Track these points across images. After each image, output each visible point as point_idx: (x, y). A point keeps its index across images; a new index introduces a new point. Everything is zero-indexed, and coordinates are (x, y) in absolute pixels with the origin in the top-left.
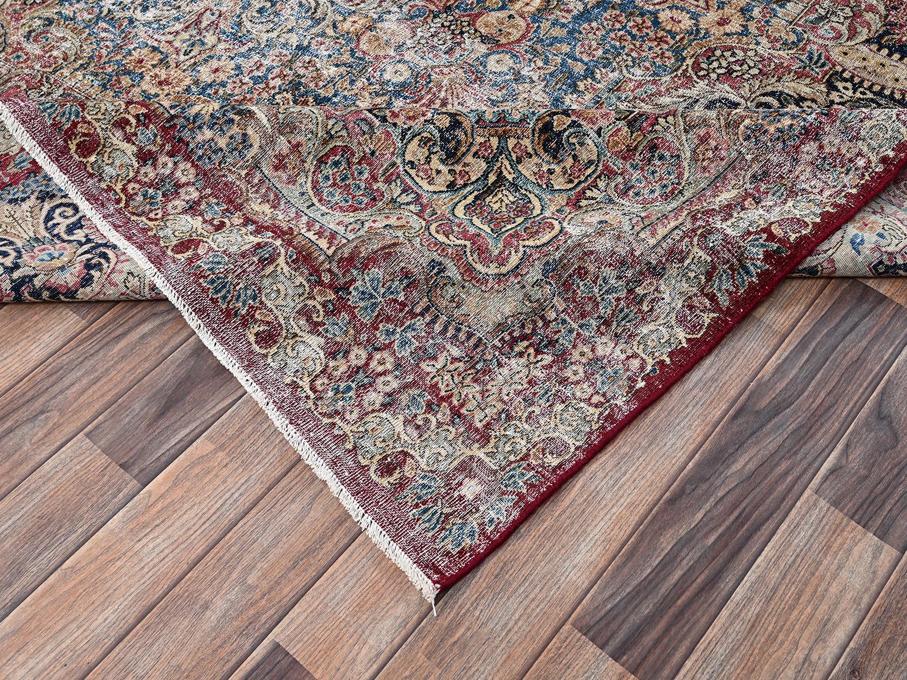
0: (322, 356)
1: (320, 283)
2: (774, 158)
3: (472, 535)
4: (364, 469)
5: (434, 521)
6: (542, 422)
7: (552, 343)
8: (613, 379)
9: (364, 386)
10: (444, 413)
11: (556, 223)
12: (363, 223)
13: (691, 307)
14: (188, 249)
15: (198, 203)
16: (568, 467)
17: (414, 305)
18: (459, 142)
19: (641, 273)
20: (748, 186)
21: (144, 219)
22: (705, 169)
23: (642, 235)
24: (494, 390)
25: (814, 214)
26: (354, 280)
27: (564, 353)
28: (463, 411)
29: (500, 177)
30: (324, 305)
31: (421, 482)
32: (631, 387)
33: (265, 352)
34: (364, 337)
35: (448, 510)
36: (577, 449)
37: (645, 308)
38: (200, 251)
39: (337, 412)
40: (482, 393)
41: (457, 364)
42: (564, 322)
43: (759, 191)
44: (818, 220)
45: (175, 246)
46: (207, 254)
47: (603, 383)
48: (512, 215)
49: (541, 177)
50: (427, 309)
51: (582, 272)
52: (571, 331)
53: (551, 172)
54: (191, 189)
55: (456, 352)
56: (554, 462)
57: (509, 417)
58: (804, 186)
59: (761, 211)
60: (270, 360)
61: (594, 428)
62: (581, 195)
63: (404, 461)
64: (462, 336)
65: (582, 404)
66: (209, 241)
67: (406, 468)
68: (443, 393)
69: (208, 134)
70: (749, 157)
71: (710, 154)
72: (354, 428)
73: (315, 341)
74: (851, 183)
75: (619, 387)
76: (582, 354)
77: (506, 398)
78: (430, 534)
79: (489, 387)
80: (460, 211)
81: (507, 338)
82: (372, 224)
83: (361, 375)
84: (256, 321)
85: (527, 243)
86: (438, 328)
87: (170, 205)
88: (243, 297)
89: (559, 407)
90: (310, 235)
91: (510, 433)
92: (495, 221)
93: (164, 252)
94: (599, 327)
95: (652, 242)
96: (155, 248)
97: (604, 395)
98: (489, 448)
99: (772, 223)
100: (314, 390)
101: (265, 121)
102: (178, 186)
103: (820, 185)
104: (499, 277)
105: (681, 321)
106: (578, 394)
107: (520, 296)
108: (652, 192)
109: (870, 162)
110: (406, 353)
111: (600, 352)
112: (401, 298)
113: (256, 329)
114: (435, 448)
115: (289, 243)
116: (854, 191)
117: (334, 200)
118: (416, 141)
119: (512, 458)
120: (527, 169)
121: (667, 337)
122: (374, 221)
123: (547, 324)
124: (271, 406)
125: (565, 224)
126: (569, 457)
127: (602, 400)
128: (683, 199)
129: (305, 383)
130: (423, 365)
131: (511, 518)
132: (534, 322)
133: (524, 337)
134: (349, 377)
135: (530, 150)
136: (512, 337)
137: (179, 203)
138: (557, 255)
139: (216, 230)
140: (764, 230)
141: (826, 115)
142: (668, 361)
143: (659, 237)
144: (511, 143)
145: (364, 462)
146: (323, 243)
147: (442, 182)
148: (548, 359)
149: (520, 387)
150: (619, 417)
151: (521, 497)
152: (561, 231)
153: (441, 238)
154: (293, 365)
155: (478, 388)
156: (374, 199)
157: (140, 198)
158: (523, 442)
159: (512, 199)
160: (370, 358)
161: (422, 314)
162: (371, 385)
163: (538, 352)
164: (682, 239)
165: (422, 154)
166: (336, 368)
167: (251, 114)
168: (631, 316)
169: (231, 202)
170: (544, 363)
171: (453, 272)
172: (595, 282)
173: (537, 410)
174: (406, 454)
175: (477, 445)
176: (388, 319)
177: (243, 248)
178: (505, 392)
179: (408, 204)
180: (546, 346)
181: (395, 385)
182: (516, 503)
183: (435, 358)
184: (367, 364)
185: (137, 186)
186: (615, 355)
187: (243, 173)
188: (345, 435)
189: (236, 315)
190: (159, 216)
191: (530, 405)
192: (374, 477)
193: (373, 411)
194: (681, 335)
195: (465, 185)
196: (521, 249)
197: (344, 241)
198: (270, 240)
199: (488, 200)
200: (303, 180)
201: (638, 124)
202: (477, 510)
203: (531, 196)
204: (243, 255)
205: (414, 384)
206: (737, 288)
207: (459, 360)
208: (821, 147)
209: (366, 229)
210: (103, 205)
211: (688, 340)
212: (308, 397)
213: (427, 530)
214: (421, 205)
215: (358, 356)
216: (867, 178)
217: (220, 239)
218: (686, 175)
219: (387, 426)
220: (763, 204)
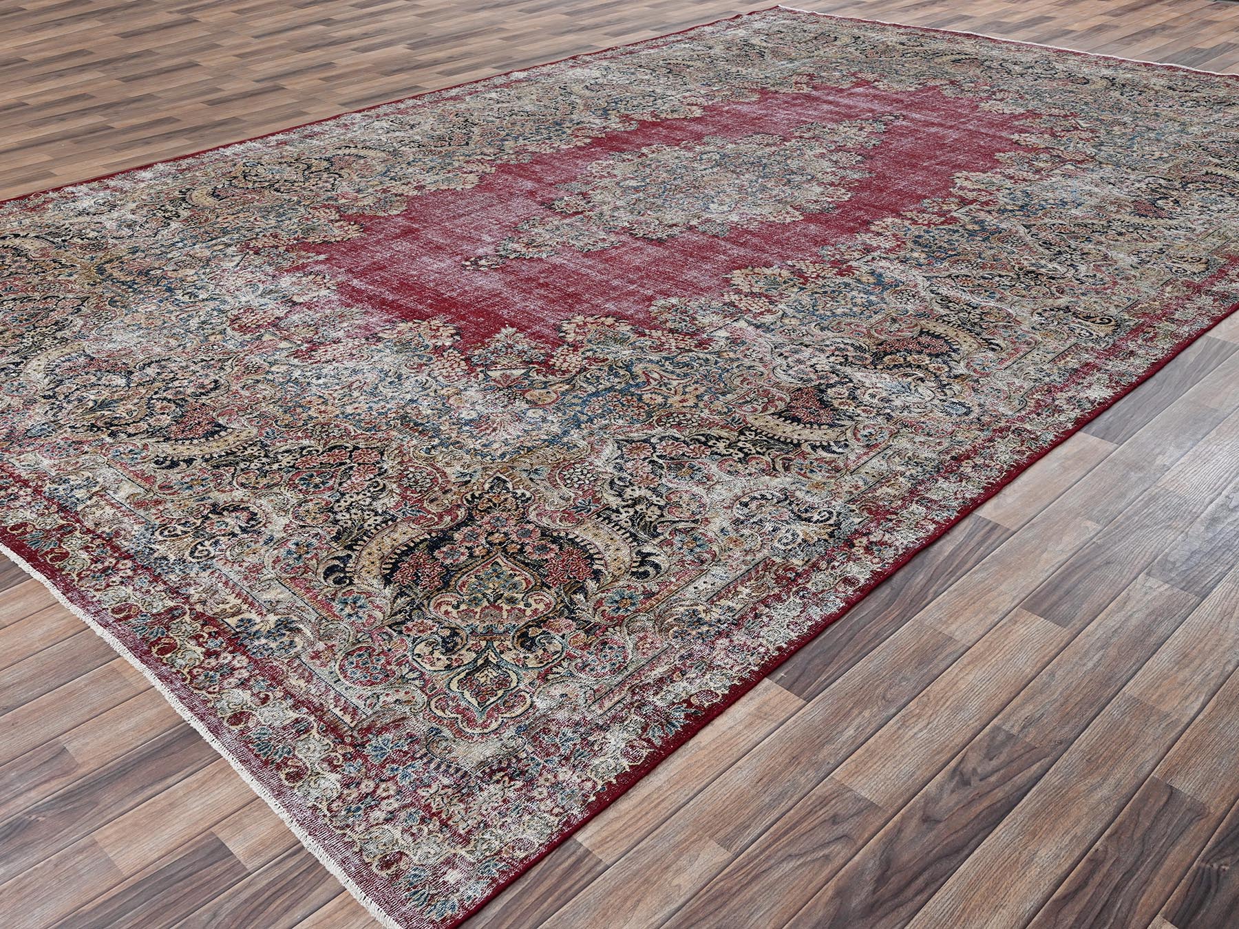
0: (339, 786)
1: (343, 742)
2: (697, 648)
3: (453, 907)
4: (368, 865)
5: (422, 899)
6: (513, 828)
7: (523, 773)
8: (571, 796)
9: (371, 807)
10: (435, 824)
11: (527, 696)
12: (378, 697)
13: (632, 747)
14: (240, 721)
15: (248, 680)
16: (533, 858)
17: (415, 753)
18: (456, 644)
19: (591, 729)
20: (677, 662)
21: (204, 692)
22: (644, 653)
23: (593, 708)
24: (476, 807)
25: (725, 687)
26: (369, 740)
27: (532, 779)
28: (450, 822)
29: (487, 662)
30: (344, 755)
31: (413, 872)
32: (584, 801)
33: (292, 785)
34: (373, 773)
35: (435, 892)
36: (540, 845)
37: (596, 748)
38: (251, 724)
39: (348, 826)
40: (466, 810)
41: (446, 790)
42: (533, 759)
43: (685, 666)
44: (727, 692)
45: (230, 718)
46: (256, 727)
47: (562, 799)
48: (494, 687)
49: (518, 661)
50: (425, 755)
51: (546, 731)
52: (538, 765)
53: (525, 658)
54: (243, 671)
55: (446, 781)
56: (523, 855)
57: (486, 826)
58: (719, 663)
59: (685, 684)
60: (296, 790)
61: (555, 830)
62: (549, 671)
63: (401, 859)
64: (452, 771)
65: (545, 815)
66: (257, 714)
67: (401, 863)
68: (434, 811)
69: (263, 641)
70: (677, 647)
71: (648, 646)
72: (361, 836)
73: (334, 777)
74: (754, 663)
75: (575, 801)
76: (547, 780)
77: (484, 812)
78: (419, 909)
79: (471, 805)
80: (454, 685)
81: (488, 771)
82: (386, 698)
83: (369, 799)
84: (287, 766)
85: (505, 715)
86: (432, 766)
87: (226, 682)
88: (280, 752)
89: (526, 817)
90: (337, 711)
91: (487, 836)
92: (481, 694)
93: (221, 723)
94: (560, 762)
95: (600, 712)
96: (213, 719)
97: (563, 807)
98: (470, 848)
99: (691, 696)
100: (329, 810)
101: (309, 634)
102: (233, 669)
103: (731, 662)
104: (482, 735)
105: (625, 754)
106: (542, 808)
107: (499, 744)
108: (604, 668)
109: (768, 649)
110: (406, 782)
111: (561, 778)
112: (406, 748)
113: (287, 770)
114: (426, 849)
115: (321, 719)
116: (756, 669)
117: (355, 677)
118: (423, 643)
119: (488, 854)
120: (509, 657)
121: (614, 765)
122: (387, 695)
123: (519, 760)
124: (295, 823)
125: (535, 699)
126: (533, 852)
127: (561, 811)
128: (626, 673)
129: (324, 806)
130: (419, 791)
131: (485, 895)
132: (509, 760)
133: (500, 770)
134: (360, 801)
135: (510, 646)
136: (491, 770)
137: (233, 680)
138: (527, 722)
139: (263, 704)
140: (685, 701)
141: (735, 625)
142: (614, 782)
143: (605, 709)
144: (496, 644)
145: (367, 860)
146: (347, 719)
147: (440, 665)
148: (519, 784)
149: (496, 805)
150: (575, 822)
151: (494, 880)
152: (531, 706)
153: (439, 713)
154: (314, 793)
155: (462, 806)
156: (388, 676)
157: (202, 678)
158: (497, 843)
159: (495, 674)
160: (377, 786)
161: (421, 758)
162: (376, 806)
163: (511, 779)
164: (623, 709)
165: (427, 650)
166: (349, 795)
167: (299, 630)
168: (586, 753)
169: (274, 679)
170: (516, 787)
171: (447, 733)
172: (557, 736)
173: (509, 820)
174: (401, 854)
175: (460, 846)
176: (394, 761)
177: (285, 723)
178: (484, 808)
179: (414, 679)
180: (518, 775)
181: (396, 805)
182: (490, 884)
183: (430, 786)
184: (374, 791)
185: (201, 670)
186: (572, 780)
187: (286, 661)
188: (354, 842)
189: (272, 763)
190: (217, 690)
191: (504, 817)
192: (375, 870)
193: (377, 824)
194: (625, 763)
195: (459, 666)
196: (500, 720)
197: (364, 717)
198: (305, 716)
199: (476, 675)
200: (333, 664)
201: (593, 631)
202: (458, 891)
203: (510, 672)
204: (284, 728)
205: (412, 804)
206: (667, 735)
207: (448, 787)
208: (731, 641)
209: (380, 704)
210: (171, 682)
211: (631, 767)
212: (325, 816)
213: (417, 906)
214: (424, 681)
215: (367, 786)
216: (766, 659)
217: (266, 714)
218: (630, 657)
219: (388, 834)
220: (688, 676)
